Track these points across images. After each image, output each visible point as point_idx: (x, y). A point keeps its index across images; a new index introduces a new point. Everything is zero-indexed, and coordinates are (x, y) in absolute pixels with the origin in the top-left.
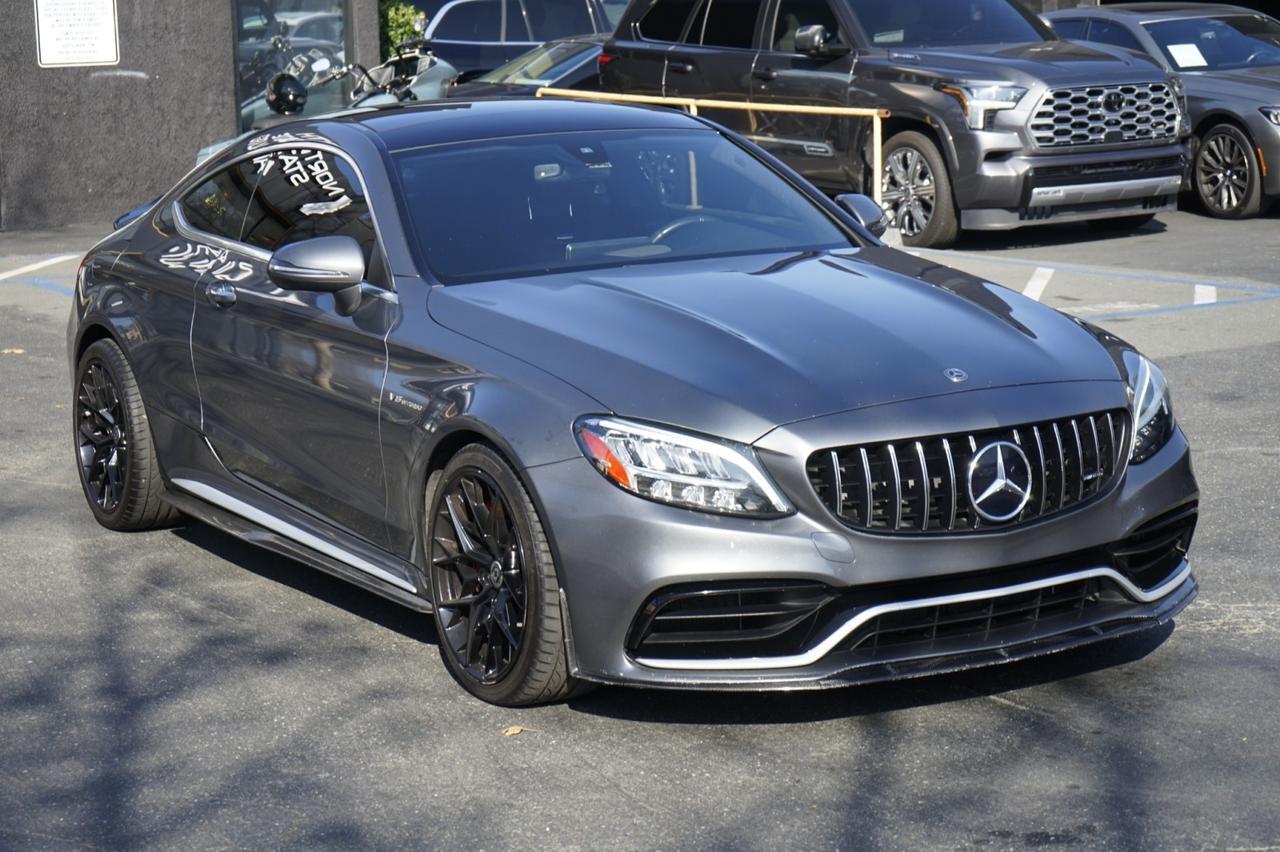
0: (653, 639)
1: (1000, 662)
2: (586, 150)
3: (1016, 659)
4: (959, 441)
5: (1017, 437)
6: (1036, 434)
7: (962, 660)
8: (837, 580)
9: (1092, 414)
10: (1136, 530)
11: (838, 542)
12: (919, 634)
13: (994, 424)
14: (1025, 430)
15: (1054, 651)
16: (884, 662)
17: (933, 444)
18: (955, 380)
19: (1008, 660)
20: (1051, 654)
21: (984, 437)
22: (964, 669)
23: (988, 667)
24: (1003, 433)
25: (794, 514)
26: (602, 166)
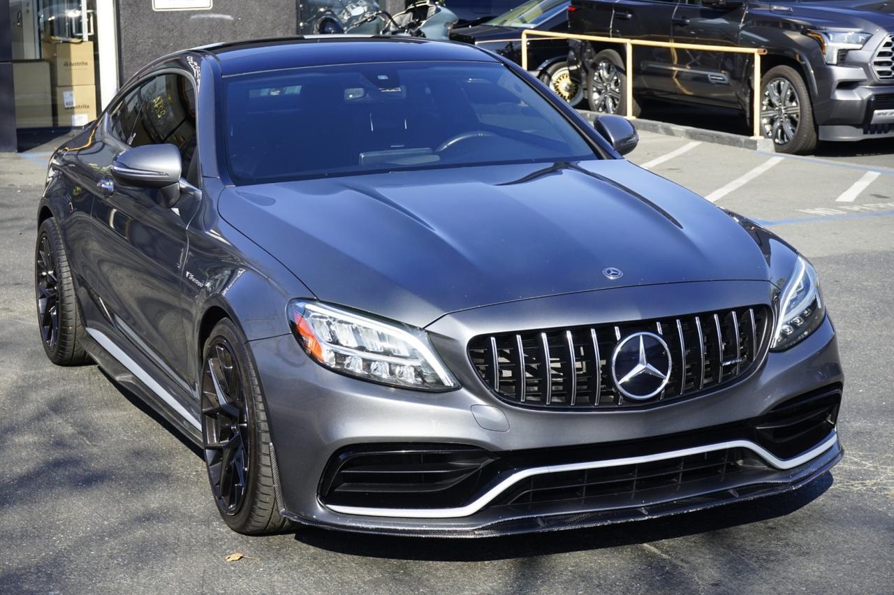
0: (343, 488)
1: (640, 519)
2: (383, 77)
3: (654, 517)
4: (605, 331)
5: (659, 330)
6: (679, 326)
7: (606, 516)
8: (494, 446)
9: (734, 309)
10: (774, 409)
11: (493, 413)
12: (572, 492)
13: (635, 316)
14: (668, 323)
15: (691, 511)
16: (535, 516)
17: (581, 333)
18: (612, 278)
19: (647, 518)
20: (688, 513)
21: (627, 328)
22: (606, 524)
23: (627, 523)
24: (647, 325)
25: (458, 388)
26: (393, 90)
